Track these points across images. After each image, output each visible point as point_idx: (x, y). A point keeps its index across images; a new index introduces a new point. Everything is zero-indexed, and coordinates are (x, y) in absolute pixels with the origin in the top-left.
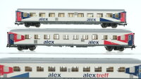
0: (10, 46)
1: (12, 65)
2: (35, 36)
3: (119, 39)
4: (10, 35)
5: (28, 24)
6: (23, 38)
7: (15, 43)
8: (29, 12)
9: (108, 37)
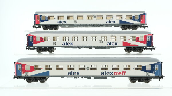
0: (29, 49)
1: (33, 64)
2: (54, 38)
3: (137, 40)
4: (29, 37)
5: (46, 27)
6: (42, 40)
7: (34, 45)
8: (47, 15)
9: (127, 39)
